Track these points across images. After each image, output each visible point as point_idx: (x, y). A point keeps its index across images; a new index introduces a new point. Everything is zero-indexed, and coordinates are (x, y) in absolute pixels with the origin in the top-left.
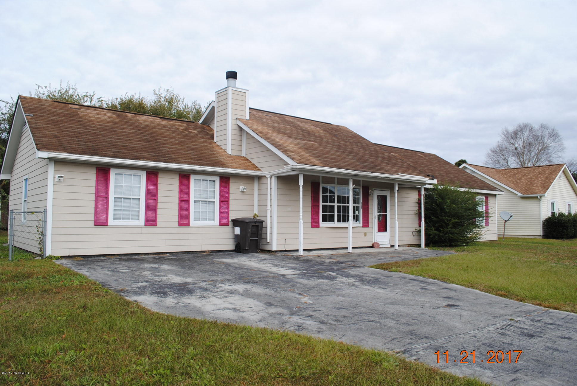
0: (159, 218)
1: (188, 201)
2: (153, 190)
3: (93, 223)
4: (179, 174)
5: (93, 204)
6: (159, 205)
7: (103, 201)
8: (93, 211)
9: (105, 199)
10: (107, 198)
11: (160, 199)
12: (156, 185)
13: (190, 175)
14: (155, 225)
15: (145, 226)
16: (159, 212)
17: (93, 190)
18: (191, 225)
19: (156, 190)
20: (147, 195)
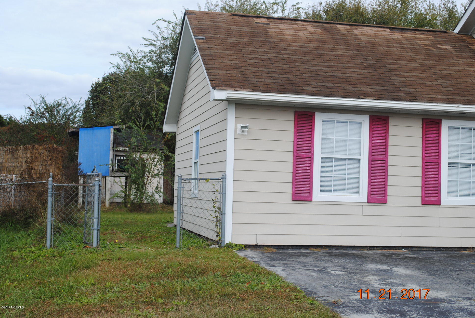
0: (390, 191)
1: (438, 163)
2: (381, 145)
3: (290, 196)
4: (423, 120)
5: (290, 167)
6: (391, 171)
7: (305, 163)
8: (289, 178)
9: (307, 160)
10: (311, 158)
11: (391, 160)
12: (386, 138)
13: (441, 120)
14: (384, 202)
15: (368, 202)
16: (391, 181)
17: (290, 147)
18: (442, 202)
19: (386, 145)
20: (371, 153)
